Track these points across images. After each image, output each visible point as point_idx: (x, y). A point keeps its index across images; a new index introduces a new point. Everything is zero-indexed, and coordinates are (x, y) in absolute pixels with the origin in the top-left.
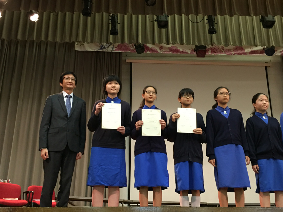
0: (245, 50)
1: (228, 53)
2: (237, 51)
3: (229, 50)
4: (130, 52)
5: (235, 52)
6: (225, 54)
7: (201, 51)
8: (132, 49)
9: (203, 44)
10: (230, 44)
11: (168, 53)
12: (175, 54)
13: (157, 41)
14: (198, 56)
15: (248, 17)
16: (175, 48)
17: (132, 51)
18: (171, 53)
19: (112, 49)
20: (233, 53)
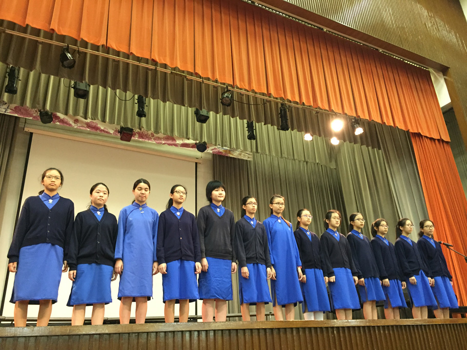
0: (176, 141)
1: (158, 142)
2: (168, 141)
3: (159, 138)
4: (31, 118)
5: (166, 142)
6: (154, 142)
7: (126, 134)
8: (34, 115)
9: (129, 126)
10: (161, 132)
11: (84, 128)
12: (94, 131)
13: (71, 111)
14: (122, 139)
15: (183, 107)
16: (94, 125)
17: (34, 117)
18: (88, 129)
19: (6, 111)
20: (163, 142)
